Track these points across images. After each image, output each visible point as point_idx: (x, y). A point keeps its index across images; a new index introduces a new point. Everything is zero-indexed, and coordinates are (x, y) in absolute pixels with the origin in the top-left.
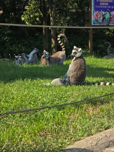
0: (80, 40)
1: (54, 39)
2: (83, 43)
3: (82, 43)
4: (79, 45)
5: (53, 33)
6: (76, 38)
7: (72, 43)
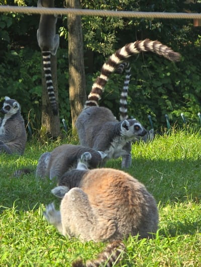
0: (168, 74)
1: (77, 69)
2: (178, 83)
3: (173, 84)
4: (163, 92)
5: (74, 50)
6: (151, 68)
7: (139, 83)
